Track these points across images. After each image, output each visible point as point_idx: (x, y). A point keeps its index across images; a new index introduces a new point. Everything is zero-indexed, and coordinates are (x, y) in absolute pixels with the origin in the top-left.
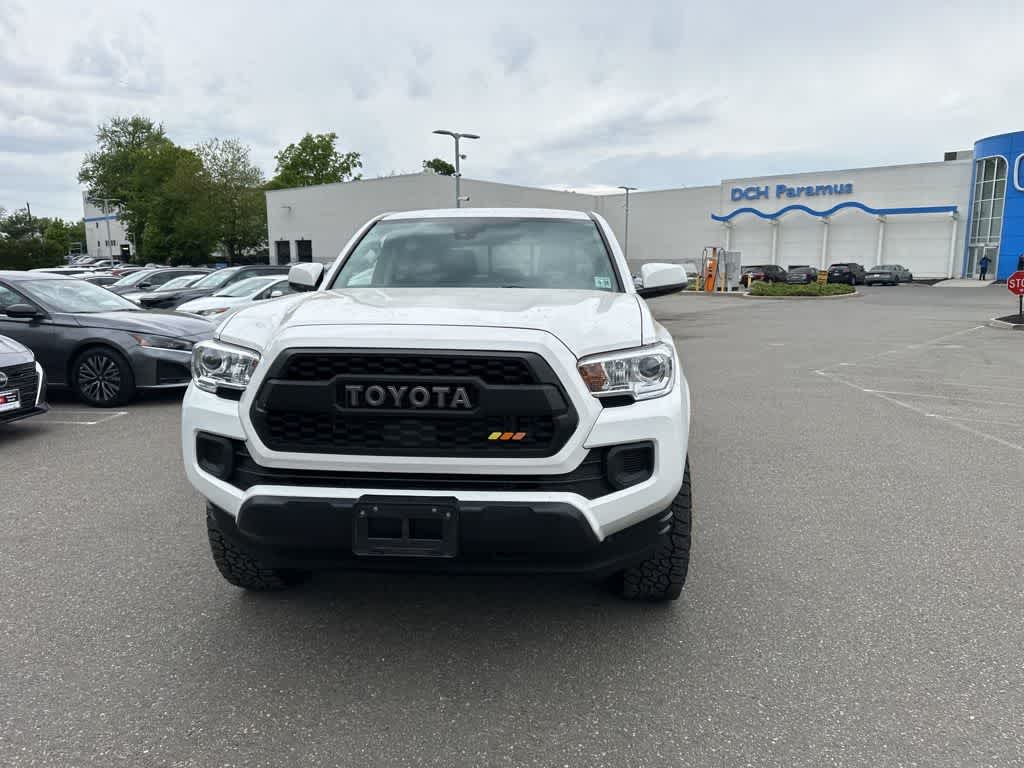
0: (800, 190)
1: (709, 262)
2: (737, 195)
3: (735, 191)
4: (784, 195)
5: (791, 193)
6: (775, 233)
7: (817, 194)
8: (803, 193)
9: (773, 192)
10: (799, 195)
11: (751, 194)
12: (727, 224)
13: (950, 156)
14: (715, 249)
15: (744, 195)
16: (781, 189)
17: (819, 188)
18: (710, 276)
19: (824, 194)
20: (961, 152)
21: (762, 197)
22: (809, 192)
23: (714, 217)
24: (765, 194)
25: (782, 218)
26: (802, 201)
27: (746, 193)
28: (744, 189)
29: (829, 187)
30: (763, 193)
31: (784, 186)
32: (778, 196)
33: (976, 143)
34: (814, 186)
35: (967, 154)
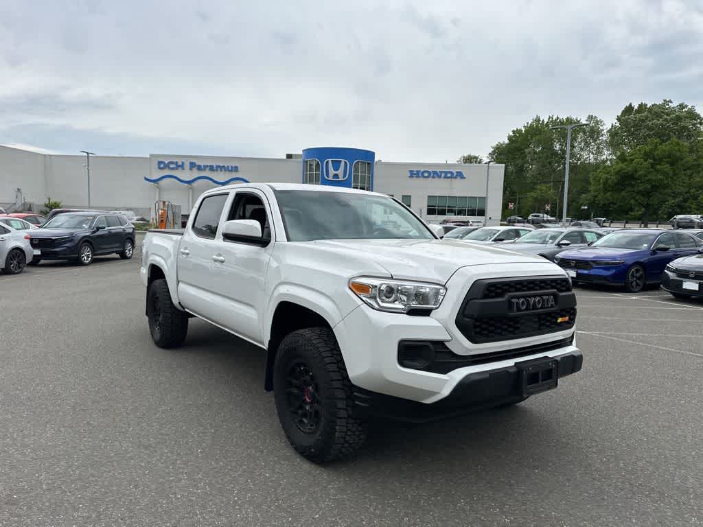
0: (206, 167)
1: (160, 211)
2: (162, 166)
3: (160, 163)
4: (195, 169)
5: (199, 168)
6: (191, 193)
7: (217, 170)
8: (207, 169)
9: (187, 166)
10: (205, 169)
11: (172, 166)
12: (155, 184)
13: (289, 156)
14: (164, 202)
15: (167, 166)
16: (192, 165)
17: (218, 167)
18: (162, 221)
19: (221, 171)
20: (296, 155)
21: (180, 168)
22: (212, 168)
23: (146, 179)
24: (182, 166)
25: (195, 184)
26: (207, 173)
27: (168, 165)
28: (166, 162)
29: (223, 167)
30: (180, 166)
31: (194, 163)
32: (191, 169)
33: (303, 151)
34: (214, 165)
35: (297, 156)
